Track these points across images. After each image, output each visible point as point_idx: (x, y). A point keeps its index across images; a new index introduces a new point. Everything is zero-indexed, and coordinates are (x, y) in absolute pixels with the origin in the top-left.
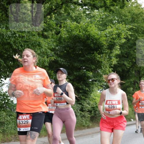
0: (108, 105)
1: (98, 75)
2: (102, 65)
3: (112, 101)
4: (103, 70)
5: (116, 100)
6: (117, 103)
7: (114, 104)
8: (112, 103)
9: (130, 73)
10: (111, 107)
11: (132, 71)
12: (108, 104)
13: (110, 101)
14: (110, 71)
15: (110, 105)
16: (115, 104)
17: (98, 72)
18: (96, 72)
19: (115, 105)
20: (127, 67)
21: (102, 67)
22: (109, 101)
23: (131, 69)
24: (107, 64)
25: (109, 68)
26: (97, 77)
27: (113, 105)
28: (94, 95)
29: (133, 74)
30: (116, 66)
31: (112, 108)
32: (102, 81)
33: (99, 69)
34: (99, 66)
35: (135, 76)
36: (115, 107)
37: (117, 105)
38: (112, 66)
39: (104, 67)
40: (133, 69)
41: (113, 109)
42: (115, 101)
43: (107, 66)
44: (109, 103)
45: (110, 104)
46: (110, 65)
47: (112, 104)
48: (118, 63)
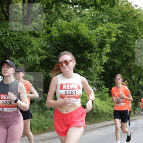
0: (65, 91)
1: (89, 74)
2: (92, 64)
3: (70, 85)
4: (93, 68)
5: (75, 84)
6: (76, 88)
7: (72, 89)
8: (70, 87)
9: (120, 71)
10: (68, 93)
11: (123, 70)
12: (63, 88)
13: (68, 85)
14: (101, 69)
15: (68, 91)
16: (74, 88)
17: (89, 70)
18: (87, 70)
19: (74, 91)
20: (118, 65)
21: (93, 65)
22: (65, 85)
23: (122, 67)
24: (98, 62)
25: (100, 66)
26: (88, 76)
27: (71, 91)
28: (85, 93)
29: (124, 72)
30: (107, 64)
31: (70, 93)
32: (92, 79)
33: (90, 67)
34: (89, 64)
35: (125, 74)
36: (74, 93)
37: (76, 90)
38: (103, 64)
39: (95, 66)
40: (124, 67)
41: (71, 95)
42: (73, 84)
43: (98, 65)
44: (66, 87)
45: (68, 88)
46: (100, 63)
47: (70, 89)
48: (109, 62)
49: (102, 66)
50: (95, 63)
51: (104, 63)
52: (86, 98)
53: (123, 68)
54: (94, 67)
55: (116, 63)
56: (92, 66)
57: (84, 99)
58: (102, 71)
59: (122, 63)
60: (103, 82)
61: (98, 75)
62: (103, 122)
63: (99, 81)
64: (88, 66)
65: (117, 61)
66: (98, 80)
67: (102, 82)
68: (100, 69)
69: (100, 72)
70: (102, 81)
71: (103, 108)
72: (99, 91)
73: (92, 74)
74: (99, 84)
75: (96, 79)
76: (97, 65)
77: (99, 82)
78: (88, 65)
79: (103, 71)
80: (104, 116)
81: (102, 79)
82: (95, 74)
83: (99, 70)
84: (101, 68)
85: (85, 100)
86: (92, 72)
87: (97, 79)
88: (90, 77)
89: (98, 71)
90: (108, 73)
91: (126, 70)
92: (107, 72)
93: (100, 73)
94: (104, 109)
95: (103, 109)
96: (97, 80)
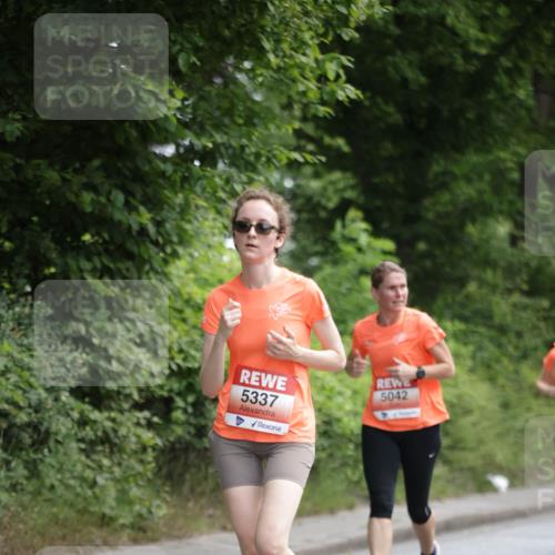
49: (343, 53)
50: (285, 23)
51: (357, 29)
52: (198, 308)
53: (515, 72)
54: (271, 57)
55: (453, 32)
56: (262, 50)
57: (184, 320)
58: (333, 93)
59: (513, 24)
60: (352, 182)
61: (309, 129)
62: (332, 511)
63: (317, 175)
64: (227, 47)
65: (463, 14)
66: (308, 170)
67: (341, 185)
68: (322, 79)
69: (323, 103)
70: (337, 175)
71: (339, 399)
72: (314, 261)
73: (252, 117)
74: (309, 199)
75: (285, 155)
76: (295, 37)
77: (315, 185)
78: (224, 41)
79: (348, 92)
80: (344, 465)
81: (336, 161)
82: (286, 113)
83: (312, 85)
84: (331, 69)
85: (194, 327)
86: (258, 97)
87: (296, 156)
88: (234, 143)
89: (304, 94)
90: (391, 109)
91: (537, 91)
92: (379, 100)
93: (323, 110)
94: (348, 407)
95: (340, 408)
96: (293, 166)
